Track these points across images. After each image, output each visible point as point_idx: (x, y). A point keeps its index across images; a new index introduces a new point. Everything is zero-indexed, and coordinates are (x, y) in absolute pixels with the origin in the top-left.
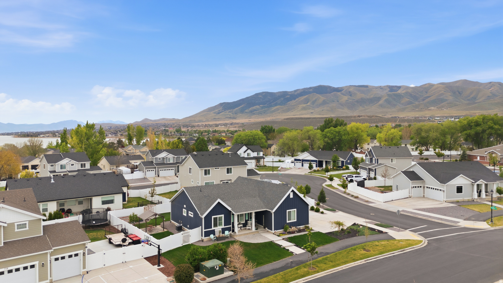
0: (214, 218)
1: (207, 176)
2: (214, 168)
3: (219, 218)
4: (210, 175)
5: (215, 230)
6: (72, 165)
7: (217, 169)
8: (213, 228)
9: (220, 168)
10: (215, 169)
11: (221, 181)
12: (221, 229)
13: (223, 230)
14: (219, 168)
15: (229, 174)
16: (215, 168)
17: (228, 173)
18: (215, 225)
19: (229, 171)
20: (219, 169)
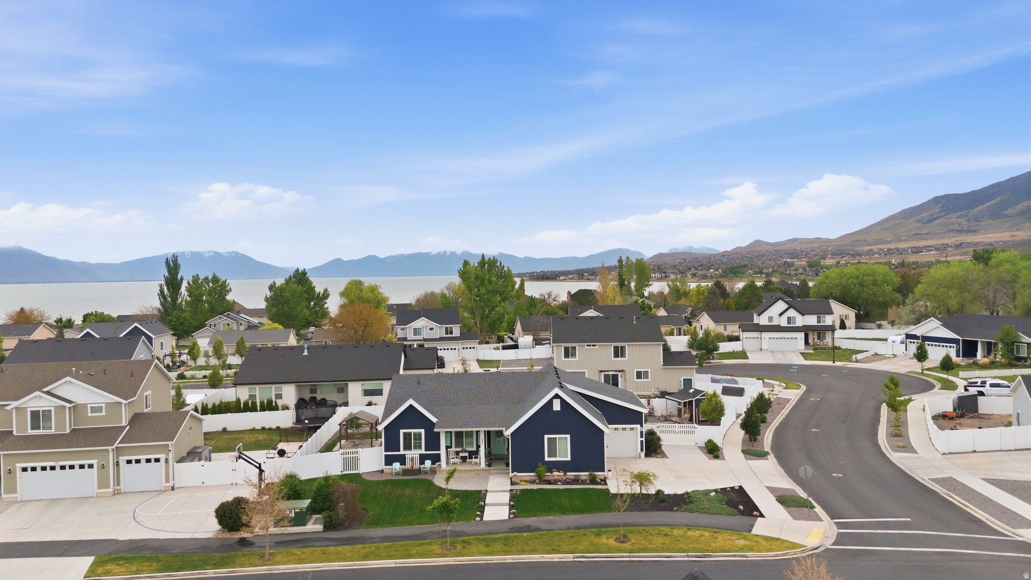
0: (405, 434)
1: (570, 359)
2: (584, 345)
3: (415, 434)
4: (577, 359)
5: (407, 456)
6: (431, 329)
7: (591, 347)
8: (402, 452)
9: (598, 345)
10: (586, 347)
11: (601, 371)
12: (418, 456)
13: (423, 458)
14: (595, 345)
15: (620, 359)
16: (588, 346)
17: (616, 355)
18: (408, 447)
19: (619, 352)
20: (597, 347)
